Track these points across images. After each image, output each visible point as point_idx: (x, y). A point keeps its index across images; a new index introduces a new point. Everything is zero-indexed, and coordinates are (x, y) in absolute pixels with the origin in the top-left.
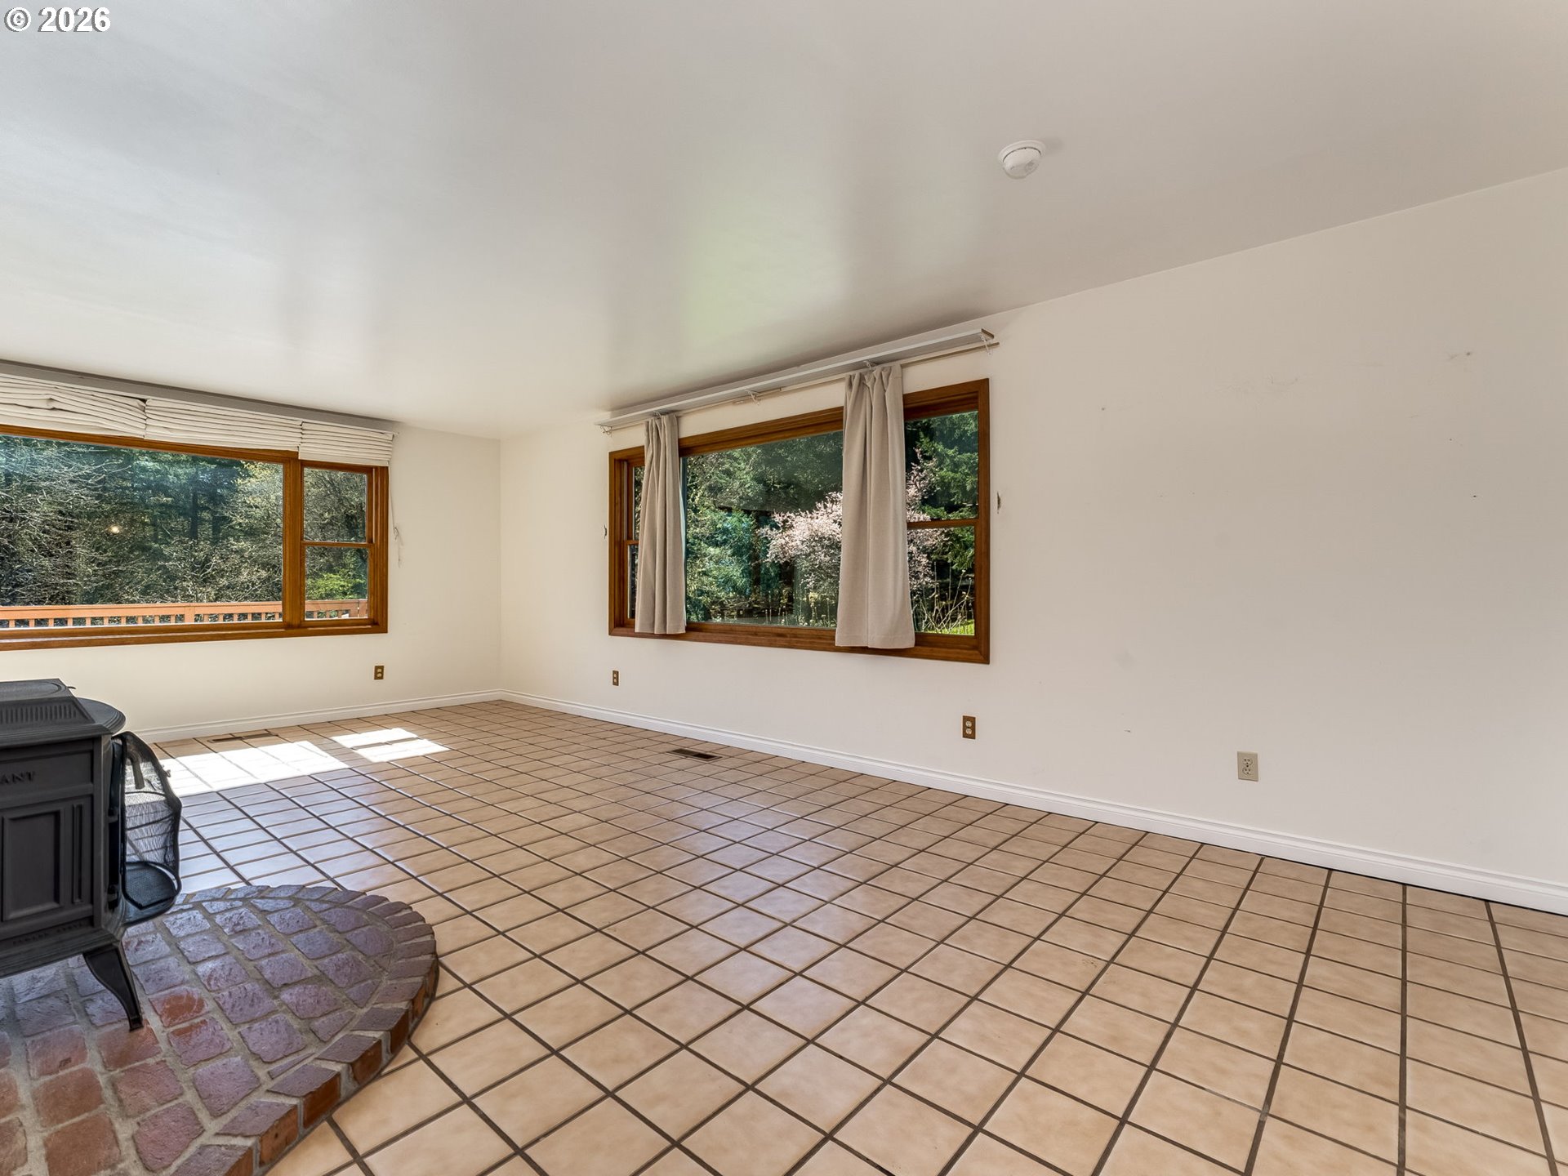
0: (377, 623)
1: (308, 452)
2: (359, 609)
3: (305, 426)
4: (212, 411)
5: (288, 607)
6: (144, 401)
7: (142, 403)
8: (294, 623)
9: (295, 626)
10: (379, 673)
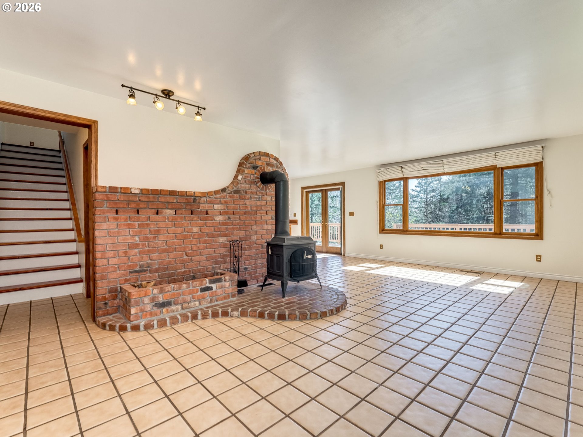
0: (538, 235)
1: (500, 164)
2: (530, 228)
3: (497, 154)
4: (462, 158)
5: (495, 227)
6: (443, 161)
7: (442, 162)
8: (497, 233)
9: (499, 234)
10: (539, 258)
